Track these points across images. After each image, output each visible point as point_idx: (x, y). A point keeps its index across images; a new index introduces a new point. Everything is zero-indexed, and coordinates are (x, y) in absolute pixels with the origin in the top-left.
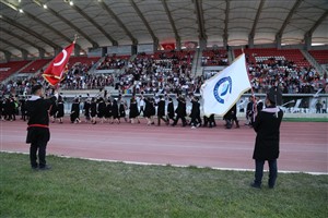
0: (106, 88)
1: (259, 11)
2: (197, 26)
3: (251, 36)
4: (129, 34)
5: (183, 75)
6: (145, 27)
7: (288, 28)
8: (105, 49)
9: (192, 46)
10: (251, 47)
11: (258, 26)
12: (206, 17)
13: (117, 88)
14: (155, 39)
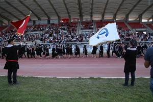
0: (36, 40)
1: (107, 4)
2: (78, 11)
3: (103, 16)
4: (46, 14)
5: (72, 34)
6: (54, 11)
7: (119, 12)
8: (34, 22)
9: (77, 20)
10: (103, 21)
11: (106, 11)
12: (82, 7)
13: (41, 41)
14: (59, 17)
